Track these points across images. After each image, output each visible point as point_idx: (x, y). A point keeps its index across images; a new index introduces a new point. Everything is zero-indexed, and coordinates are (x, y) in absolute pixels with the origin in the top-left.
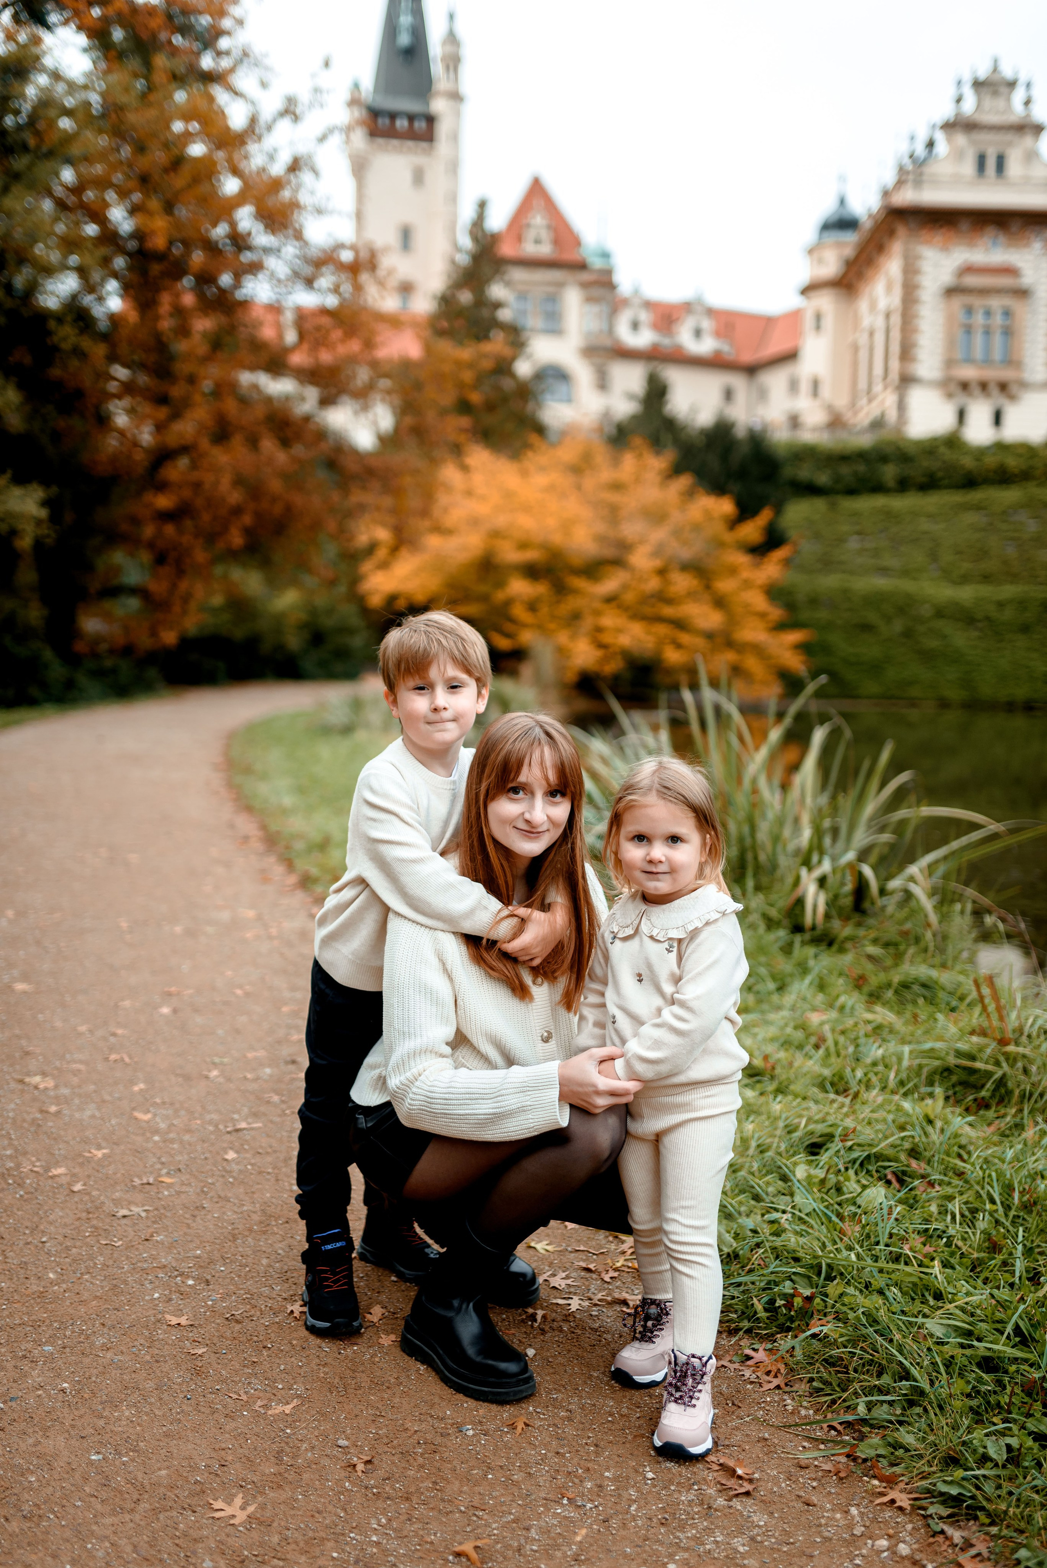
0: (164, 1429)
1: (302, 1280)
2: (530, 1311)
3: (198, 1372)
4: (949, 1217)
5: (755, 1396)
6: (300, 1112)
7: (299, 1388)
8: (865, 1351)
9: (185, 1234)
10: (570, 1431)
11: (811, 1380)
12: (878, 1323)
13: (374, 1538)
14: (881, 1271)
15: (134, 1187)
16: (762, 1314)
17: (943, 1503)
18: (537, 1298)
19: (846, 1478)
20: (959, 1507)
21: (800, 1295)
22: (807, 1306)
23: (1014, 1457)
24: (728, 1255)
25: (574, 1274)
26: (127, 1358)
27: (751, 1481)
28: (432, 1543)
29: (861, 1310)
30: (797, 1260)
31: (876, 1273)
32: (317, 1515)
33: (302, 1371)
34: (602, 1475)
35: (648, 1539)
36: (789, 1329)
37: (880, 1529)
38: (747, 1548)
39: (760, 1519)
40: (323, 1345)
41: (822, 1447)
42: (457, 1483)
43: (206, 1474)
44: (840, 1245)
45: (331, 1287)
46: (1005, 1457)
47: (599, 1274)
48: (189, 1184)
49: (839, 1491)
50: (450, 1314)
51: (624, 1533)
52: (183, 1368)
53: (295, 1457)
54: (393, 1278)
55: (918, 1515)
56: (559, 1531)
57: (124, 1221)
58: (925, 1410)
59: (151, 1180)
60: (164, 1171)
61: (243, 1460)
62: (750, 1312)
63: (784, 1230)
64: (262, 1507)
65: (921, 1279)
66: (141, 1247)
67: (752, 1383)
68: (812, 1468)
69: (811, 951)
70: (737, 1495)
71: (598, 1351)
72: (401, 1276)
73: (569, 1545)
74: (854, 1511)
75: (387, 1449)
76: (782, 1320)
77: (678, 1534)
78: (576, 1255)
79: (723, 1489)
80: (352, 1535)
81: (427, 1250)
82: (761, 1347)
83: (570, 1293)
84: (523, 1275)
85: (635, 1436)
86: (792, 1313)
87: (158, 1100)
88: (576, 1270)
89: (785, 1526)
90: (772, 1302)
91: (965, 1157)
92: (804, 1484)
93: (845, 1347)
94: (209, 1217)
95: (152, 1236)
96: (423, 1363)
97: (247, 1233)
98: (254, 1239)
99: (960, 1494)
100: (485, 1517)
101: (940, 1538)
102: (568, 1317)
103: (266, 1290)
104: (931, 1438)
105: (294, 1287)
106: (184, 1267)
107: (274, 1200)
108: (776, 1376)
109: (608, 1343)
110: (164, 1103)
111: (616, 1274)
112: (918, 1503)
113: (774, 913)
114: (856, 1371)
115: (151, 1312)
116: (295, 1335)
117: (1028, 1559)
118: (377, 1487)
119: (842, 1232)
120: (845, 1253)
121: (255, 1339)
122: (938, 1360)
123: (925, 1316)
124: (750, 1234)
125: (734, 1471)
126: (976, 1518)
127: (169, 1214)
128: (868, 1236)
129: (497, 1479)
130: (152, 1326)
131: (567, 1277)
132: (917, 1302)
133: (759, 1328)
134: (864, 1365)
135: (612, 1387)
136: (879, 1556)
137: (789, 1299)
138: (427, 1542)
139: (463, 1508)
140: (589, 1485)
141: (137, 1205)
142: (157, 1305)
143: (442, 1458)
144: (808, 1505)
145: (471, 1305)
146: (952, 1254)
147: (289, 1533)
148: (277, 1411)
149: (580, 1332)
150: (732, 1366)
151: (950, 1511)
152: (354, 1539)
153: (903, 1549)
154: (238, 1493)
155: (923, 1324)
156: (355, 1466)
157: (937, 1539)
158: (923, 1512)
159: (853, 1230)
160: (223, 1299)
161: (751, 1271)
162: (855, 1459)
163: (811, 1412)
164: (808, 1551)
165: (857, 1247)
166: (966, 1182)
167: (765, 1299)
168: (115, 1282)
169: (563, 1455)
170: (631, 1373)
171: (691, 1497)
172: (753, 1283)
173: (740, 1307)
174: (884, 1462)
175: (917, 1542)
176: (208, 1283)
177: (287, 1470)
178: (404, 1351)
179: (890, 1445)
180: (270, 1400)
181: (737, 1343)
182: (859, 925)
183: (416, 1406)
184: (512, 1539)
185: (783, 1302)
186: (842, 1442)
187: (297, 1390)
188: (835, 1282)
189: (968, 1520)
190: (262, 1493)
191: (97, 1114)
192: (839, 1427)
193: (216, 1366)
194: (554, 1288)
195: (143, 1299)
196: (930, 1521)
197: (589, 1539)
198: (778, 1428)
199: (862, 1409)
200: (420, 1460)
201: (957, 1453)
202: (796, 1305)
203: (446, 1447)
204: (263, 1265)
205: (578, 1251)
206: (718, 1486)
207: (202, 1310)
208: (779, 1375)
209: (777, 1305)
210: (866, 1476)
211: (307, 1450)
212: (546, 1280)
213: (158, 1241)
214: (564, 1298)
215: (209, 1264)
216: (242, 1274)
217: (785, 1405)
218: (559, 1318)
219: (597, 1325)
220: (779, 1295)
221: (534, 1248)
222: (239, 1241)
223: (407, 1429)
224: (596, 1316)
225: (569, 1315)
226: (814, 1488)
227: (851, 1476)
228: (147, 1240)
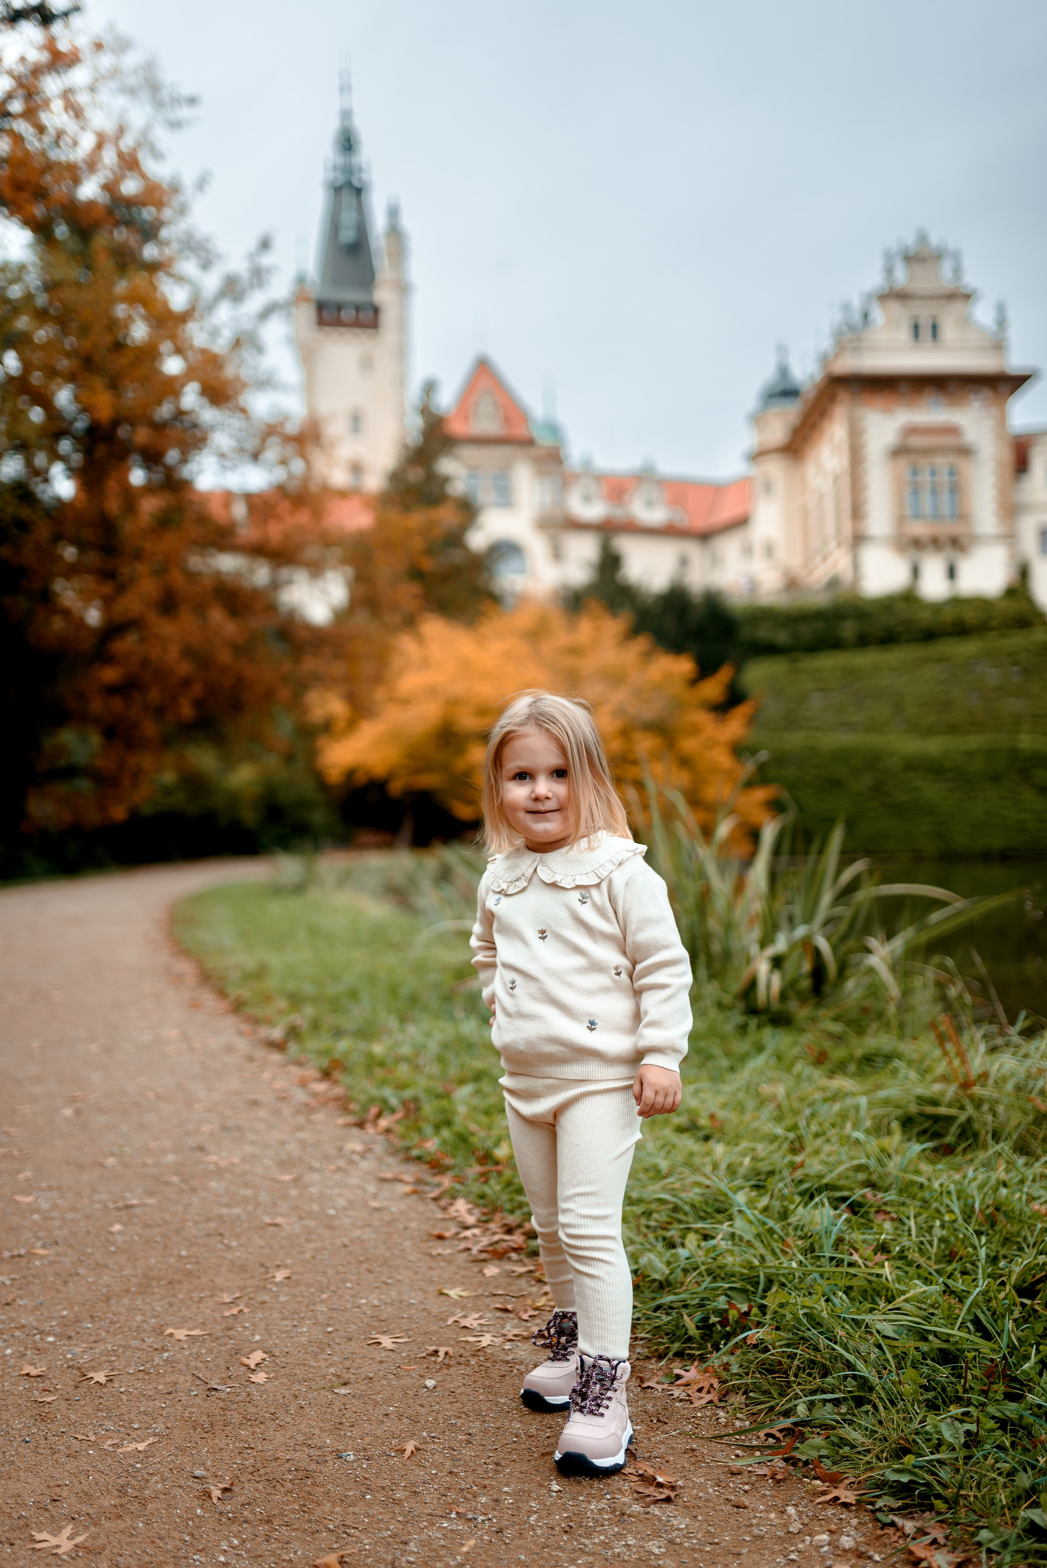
2: (433, 1348)
3: (42, 1418)
5: (685, 1412)
7: (158, 1427)
9: (53, 1298)
10: (467, 1452)
11: (748, 1390)
12: (822, 1326)
13: (222, 1559)
14: (825, 1276)
16: (693, 1331)
17: (893, 1495)
19: (783, 1480)
20: (911, 1497)
21: (736, 1309)
22: (744, 1319)
23: (972, 1440)
25: (489, 1315)
27: (672, 1488)
28: (291, 1561)
29: (802, 1312)
30: (733, 1275)
31: (819, 1280)
32: (158, 1541)
33: (164, 1411)
34: (500, 1491)
35: (547, 1547)
37: (821, 1525)
38: (663, 1550)
39: (681, 1522)
41: (758, 1453)
42: (328, 1504)
43: (34, 1510)
44: (782, 1260)
46: (963, 1440)
47: (517, 1314)
48: (66, 1255)
49: (775, 1493)
51: (518, 1542)
52: (27, 1414)
53: (141, 1489)
55: (866, 1510)
56: (442, 1542)
58: (875, 1407)
59: (22, 1252)
60: (39, 1244)
61: (81, 1494)
62: (680, 1333)
64: (94, 1537)
65: (870, 1282)
67: (681, 1400)
68: (746, 1474)
69: (767, 1033)
70: (656, 1502)
73: (453, 1556)
74: (791, 1510)
75: (250, 1477)
76: (717, 1338)
77: (583, 1540)
78: (493, 1298)
79: (640, 1497)
80: (195, 1557)
82: (693, 1367)
83: (482, 1331)
85: (543, 1455)
86: (728, 1329)
87: (44, 1185)
88: (490, 1311)
89: (710, 1528)
90: (705, 1319)
92: (734, 1488)
93: (784, 1352)
94: (83, 1282)
95: (14, 1300)
97: (123, 1294)
98: (130, 1299)
99: (911, 1481)
100: (357, 1533)
101: (891, 1531)
102: (477, 1352)
104: (881, 1432)
106: (46, 1326)
107: (159, 1266)
108: (709, 1392)
109: (521, 1373)
110: (50, 1186)
111: (536, 1313)
112: (864, 1497)
113: (727, 999)
114: (796, 1375)
117: (991, 1541)
118: (233, 1513)
119: (783, 1244)
122: (888, 1355)
125: (655, 1479)
126: (931, 1508)
127: (37, 1281)
128: (811, 1245)
129: (375, 1499)
131: (480, 1318)
133: (691, 1349)
134: (805, 1368)
136: (818, 1552)
137: (723, 1314)
138: (284, 1560)
139: (331, 1527)
140: (484, 1500)
142: (8, 1361)
143: (313, 1483)
144: (738, 1507)
147: (121, 1560)
148: (129, 1449)
149: (488, 1365)
150: (660, 1387)
151: (900, 1503)
152: (198, 1560)
153: (846, 1542)
154: (67, 1525)
156: (210, 1494)
157: (886, 1531)
158: (870, 1507)
159: (797, 1244)
162: (794, 1464)
163: (747, 1423)
164: (735, 1550)
165: (799, 1256)
167: (698, 1317)
169: (457, 1475)
170: (542, 1395)
171: (601, 1505)
172: (684, 1303)
173: (670, 1330)
174: (828, 1462)
175: (864, 1535)
176: (70, 1339)
179: (834, 1444)
180: (123, 1439)
181: (666, 1366)
182: (818, 1005)
184: (385, 1553)
185: (718, 1319)
186: (780, 1447)
187: (156, 1429)
188: (775, 1292)
189: (923, 1512)
190: (95, 1524)
192: (778, 1435)
193: (66, 1411)
194: (465, 1327)
196: (879, 1515)
197: (477, 1550)
198: (710, 1439)
199: (802, 1410)
200: (289, 1486)
201: (909, 1443)
202: (730, 1317)
203: (320, 1472)
204: (136, 1321)
205: (495, 1295)
206: (635, 1495)
207: (59, 1363)
208: (712, 1390)
209: (711, 1322)
210: (807, 1477)
211: (157, 1482)
212: (456, 1321)
213: (19, 1305)
214: (476, 1336)
215: (75, 1322)
216: (112, 1330)
217: (718, 1419)
218: (468, 1354)
219: (510, 1358)
220: (713, 1312)
221: (446, 1295)
222: (113, 1302)
223: (278, 1458)
224: (510, 1349)
225: (479, 1350)
226: (746, 1492)
227: (790, 1480)
228: (8, 1304)
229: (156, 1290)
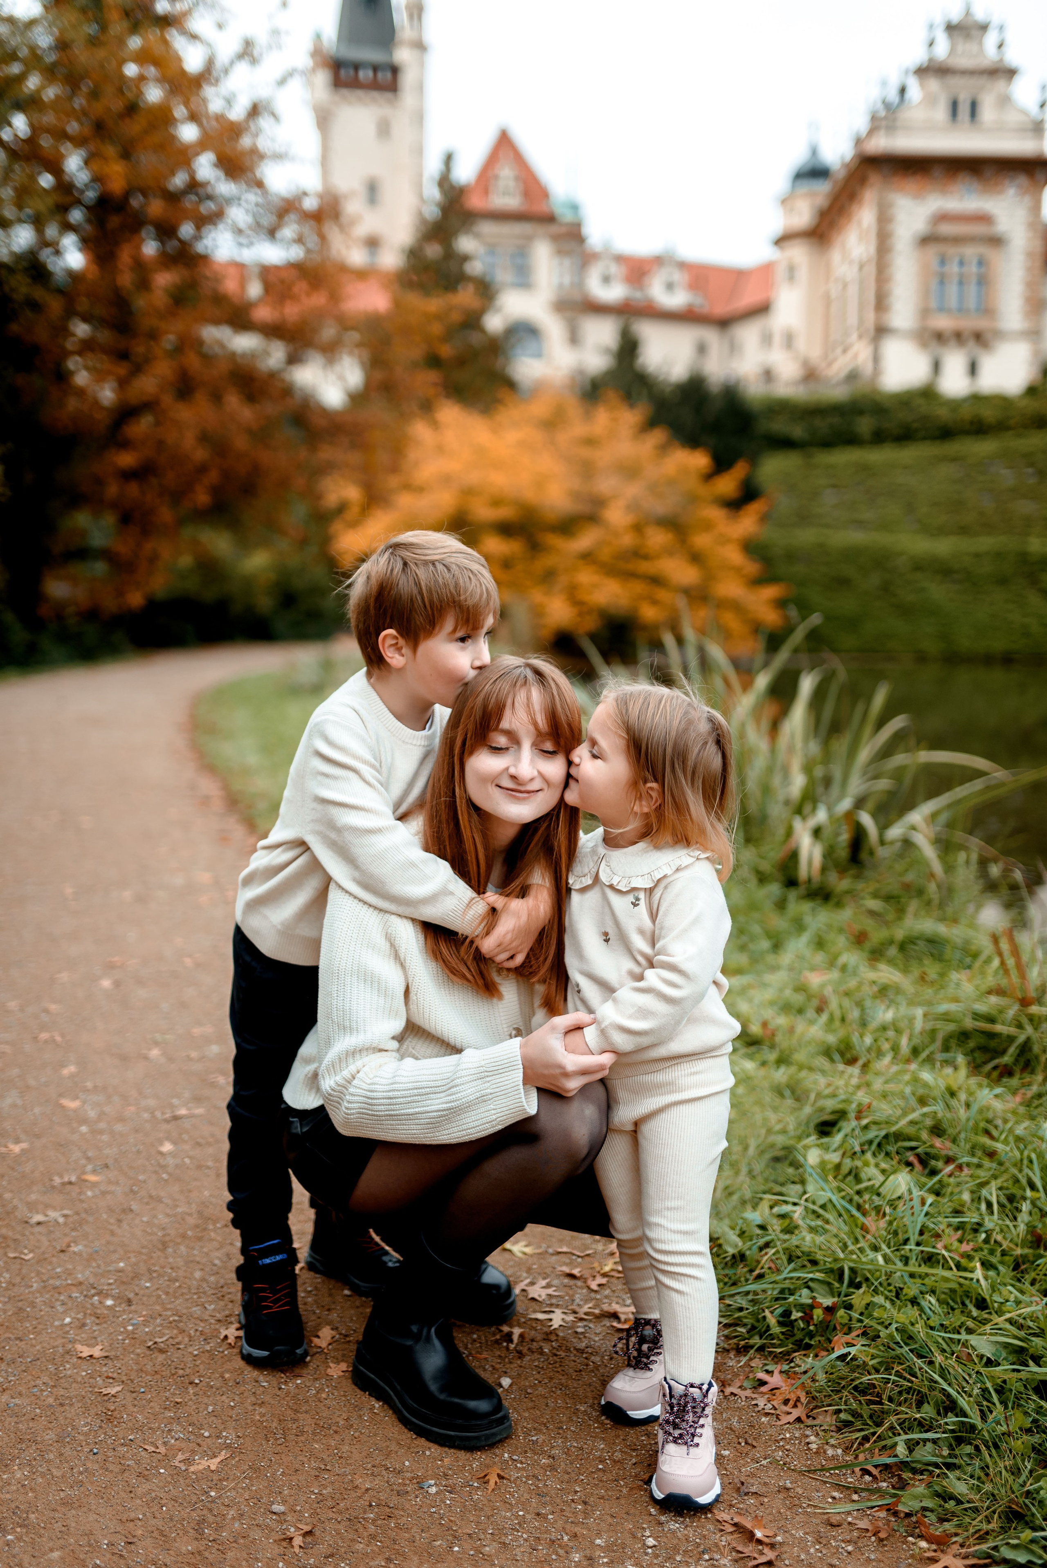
0: (62, 1494)
1: (238, 1297)
2: (506, 1329)
3: (109, 1418)
4: (983, 1206)
5: (772, 1431)
6: (229, 1107)
7: (229, 1436)
8: (901, 1376)
9: (108, 1243)
10: (553, 1484)
11: (839, 1411)
12: (915, 1341)
14: (912, 1275)
15: (53, 1187)
16: (776, 1330)
18: (514, 1313)
19: (886, 1539)
21: (819, 1305)
22: (829, 1318)
24: (734, 1256)
25: (556, 1282)
26: (26, 1401)
27: (772, 1546)
29: (894, 1326)
30: (814, 1263)
31: (907, 1279)
33: (233, 1413)
34: (592, 1543)
36: (808, 1347)
40: (261, 1378)
41: (855, 1497)
42: (416, 1558)
43: (108, 1556)
44: (862, 1244)
45: (270, 1308)
47: (585, 1281)
48: (117, 1183)
49: (880, 1557)
50: (409, 1343)
52: (92, 1412)
53: (219, 1528)
54: (347, 1292)
57: (38, 1229)
58: (977, 1448)
59: (73, 1179)
60: (89, 1167)
61: (155, 1534)
62: (761, 1326)
63: (797, 1227)
65: (961, 1285)
66: (54, 1260)
67: (767, 1414)
68: (845, 1525)
69: (807, 906)
71: (586, 1378)
72: (357, 1291)
75: (331, 1515)
76: (799, 1335)
78: (558, 1258)
79: (739, 1558)
81: (385, 1258)
82: (776, 1368)
83: (551, 1305)
84: (496, 1287)
85: (630, 1489)
86: (812, 1328)
87: (89, 1084)
88: (558, 1276)
90: (787, 1314)
91: (995, 1133)
92: (837, 1547)
93: (877, 1371)
94: (137, 1221)
95: (69, 1246)
96: (378, 1399)
97: (179, 1240)
98: (187, 1247)
99: (1029, 1562)
102: (549, 1335)
103: (197, 1310)
104: (988, 1487)
105: (230, 1306)
106: (103, 1283)
107: (213, 1200)
108: (795, 1406)
109: (597, 1368)
110: (95, 1087)
111: (604, 1281)
113: (765, 866)
114: (890, 1400)
115: (60, 1341)
116: (228, 1366)
119: (864, 1228)
120: (871, 1255)
121: (181, 1372)
122: (989, 1385)
123: (970, 1331)
124: (759, 1232)
125: (752, 1534)
127: (90, 1219)
128: (896, 1233)
129: (463, 1551)
130: (58, 1360)
131: (548, 1286)
132: (957, 1312)
133: (774, 1346)
134: (900, 1393)
135: (603, 1424)
137: (807, 1310)
141: (55, 1209)
143: (398, 1525)
145: (433, 1330)
146: (992, 1252)
148: (201, 1467)
149: (563, 1354)
150: (743, 1394)
155: (967, 1341)
156: (291, 1539)
159: (877, 1226)
160: (146, 1323)
161: (761, 1276)
162: (896, 1514)
163: (840, 1451)
165: (884, 1246)
166: (1001, 1164)
167: (779, 1311)
168: (20, 1304)
169: (545, 1517)
170: (625, 1408)
172: (764, 1291)
173: (749, 1321)
174: (932, 1518)
176: (129, 1302)
177: (208, 1547)
178: (356, 1384)
179: (938, 1495)
180: (193, 1452)
181: (747, 1364)
182: (858, 875)
183: (369, 1456)
185: (800, 1314)
186: (879, 1490)
187: (227, 1438)
188: (861, 1291)
191: (19, 1102)
192: (875, 1472)
193: (131, 1408)
194: (533, 1299)
195: (52, 1325)
198: (802, 1473)
199: (901, 1450)
200: (372, 1529)
201: (1021, 1507)
202: (815, 1317)
203: (403, 1509)
204: (195, 1279)
205: (560, 1253)
206: (734, 1554)
207: (120, 1338)
208: (799, 1404)
209: (793, 1317)
210: (912, 1536)
211: (234, 1518)
212: (523, 1290)
213: (75, 1253)
214: (545, 1312)
215: (132, 1279)
216: (171, 1291)
217: (808, 1443)
218: (539, 1337)
219: (584, 1345)
220: (795, 1306)
221: (509, 1251)
222: (170, 1250)
223: (357, 1487)
224: (582, 1333)
225: (551, 1333)
226: (849, 1553)
227: (893, 1536)
228: (62, 1251)
229: (212, 1234)
